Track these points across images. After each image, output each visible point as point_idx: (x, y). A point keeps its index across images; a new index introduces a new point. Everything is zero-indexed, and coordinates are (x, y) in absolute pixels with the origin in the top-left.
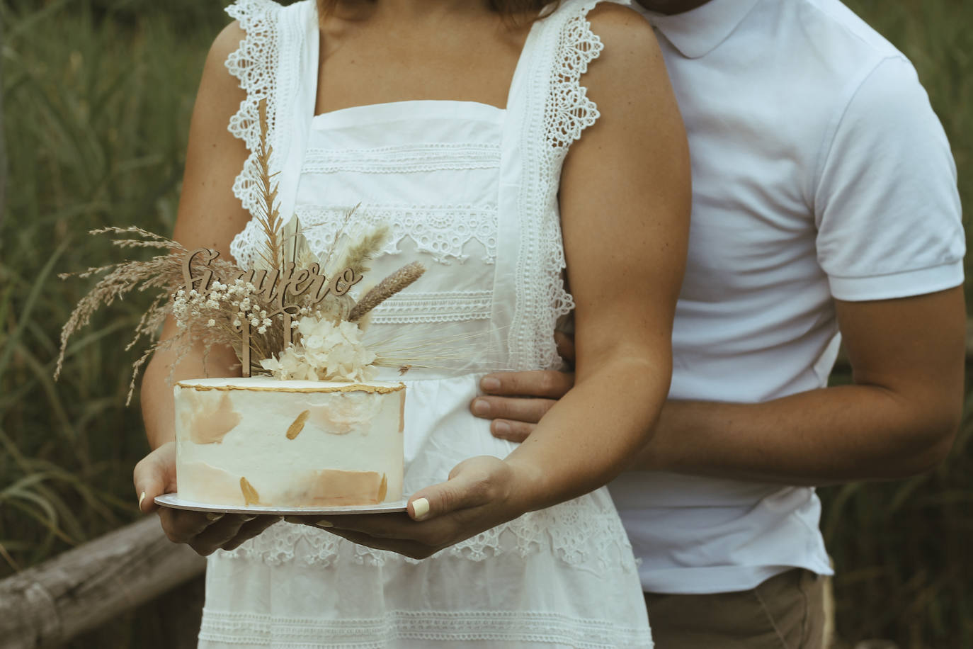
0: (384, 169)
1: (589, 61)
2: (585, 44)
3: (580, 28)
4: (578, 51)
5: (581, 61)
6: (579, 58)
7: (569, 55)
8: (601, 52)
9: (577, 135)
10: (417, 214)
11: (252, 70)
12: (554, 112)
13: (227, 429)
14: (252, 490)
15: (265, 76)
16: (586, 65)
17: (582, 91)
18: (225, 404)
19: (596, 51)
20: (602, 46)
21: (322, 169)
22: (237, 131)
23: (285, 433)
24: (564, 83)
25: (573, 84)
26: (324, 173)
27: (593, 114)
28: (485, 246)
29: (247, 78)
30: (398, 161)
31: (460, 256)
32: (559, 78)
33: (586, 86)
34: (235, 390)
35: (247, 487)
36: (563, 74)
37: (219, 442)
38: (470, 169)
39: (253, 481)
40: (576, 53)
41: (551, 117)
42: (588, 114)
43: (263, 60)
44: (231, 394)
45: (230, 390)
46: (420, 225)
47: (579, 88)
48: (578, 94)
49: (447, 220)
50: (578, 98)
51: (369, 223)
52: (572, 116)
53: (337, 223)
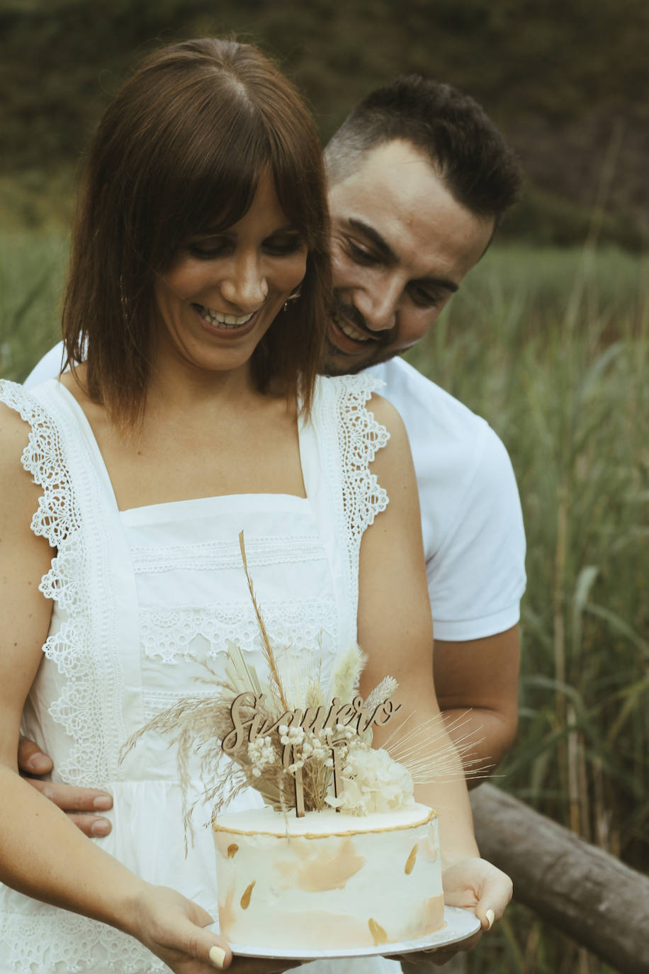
0: (217, 565)
1: (376, 450)
2: (372, 434)
3: (362, 419)
4: (365, 440)
5: (369, 450)
6: (366, 447)
7: (358, 445)
8: (388, 442)
9: (370, 521)
10: (269, 610)
11: (44, 463)
12: (353, 500)
13: (350, 873)
14: (381, 930)
15: (57, 469)
16: (373, 454)
17: (373, 479)
18: (346, 850)
19: (382, 440)
20: (389, 435)
21: (156, 568)
22: (38, 528)
23: (403, 871)
24: (356, 472)
25: (365, 472)
26: (159, 572)
27: (383, 500)
28: (331, 637)
29: (39, 472)
30: (231, 556)
31: (314, 649)
32: (352, 467)
33: (376, 474)
34: (357, 835)
35: (376, 928)
36: (354, 463)
37: (342, 888)
38: (304, 561)
39: (380, 921)
40: (364, 443)
41: (352, 505)
42: (380, 500)
43: (53, 453)
44: (354, 840)
45: (352, 835)
46: (274, 621)
47: (371, 476)
48: (370, 481)
49: (299, 614)
50: (371, 486)
51: (222, 622)
52: (367, 503)
53: (189, 623)
